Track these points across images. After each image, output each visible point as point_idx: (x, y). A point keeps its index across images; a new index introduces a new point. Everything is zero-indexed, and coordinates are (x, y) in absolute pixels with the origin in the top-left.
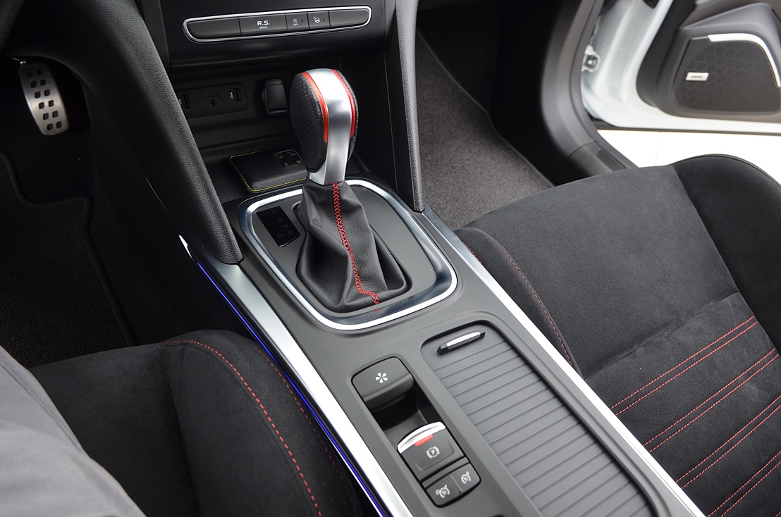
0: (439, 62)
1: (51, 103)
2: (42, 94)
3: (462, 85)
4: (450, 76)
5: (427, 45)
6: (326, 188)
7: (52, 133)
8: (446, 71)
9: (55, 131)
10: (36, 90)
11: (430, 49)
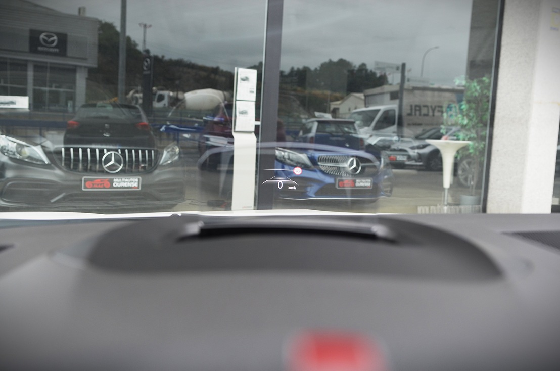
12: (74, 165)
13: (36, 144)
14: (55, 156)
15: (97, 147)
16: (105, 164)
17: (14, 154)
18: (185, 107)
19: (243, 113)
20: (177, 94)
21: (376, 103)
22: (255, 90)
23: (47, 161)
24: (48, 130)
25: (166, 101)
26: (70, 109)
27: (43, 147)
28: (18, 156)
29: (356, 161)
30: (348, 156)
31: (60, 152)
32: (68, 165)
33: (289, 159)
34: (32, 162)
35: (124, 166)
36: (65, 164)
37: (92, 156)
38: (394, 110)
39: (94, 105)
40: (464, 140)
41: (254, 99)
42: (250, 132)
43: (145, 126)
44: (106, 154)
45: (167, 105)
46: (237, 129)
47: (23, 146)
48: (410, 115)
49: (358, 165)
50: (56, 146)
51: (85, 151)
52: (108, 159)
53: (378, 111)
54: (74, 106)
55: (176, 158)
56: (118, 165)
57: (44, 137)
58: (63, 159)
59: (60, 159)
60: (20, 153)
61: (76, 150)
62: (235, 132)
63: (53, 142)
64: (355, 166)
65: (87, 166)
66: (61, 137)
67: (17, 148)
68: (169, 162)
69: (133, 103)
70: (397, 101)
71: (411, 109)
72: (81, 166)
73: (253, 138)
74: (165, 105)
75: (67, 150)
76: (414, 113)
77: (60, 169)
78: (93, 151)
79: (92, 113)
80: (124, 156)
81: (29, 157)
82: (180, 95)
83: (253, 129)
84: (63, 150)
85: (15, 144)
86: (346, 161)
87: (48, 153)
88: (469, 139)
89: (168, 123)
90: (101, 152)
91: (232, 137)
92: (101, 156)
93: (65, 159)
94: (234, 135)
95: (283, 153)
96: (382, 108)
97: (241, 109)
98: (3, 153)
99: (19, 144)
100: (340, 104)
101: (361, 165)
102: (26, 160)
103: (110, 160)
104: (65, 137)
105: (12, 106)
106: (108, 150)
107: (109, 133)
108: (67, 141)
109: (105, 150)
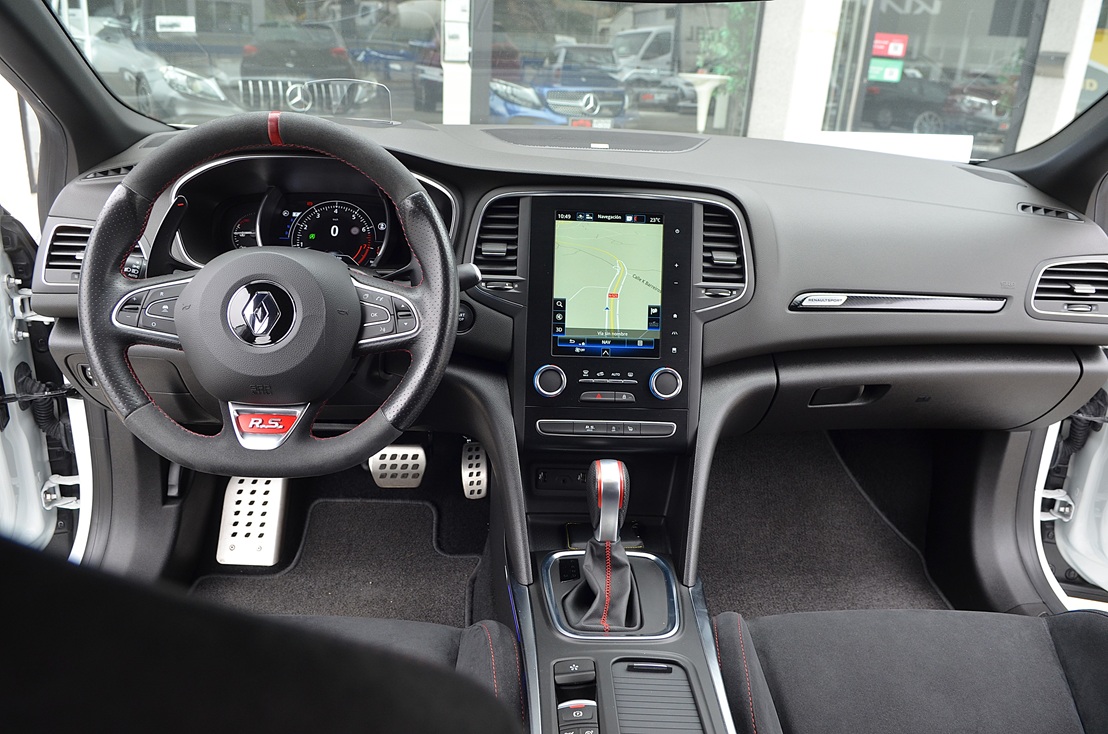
0: (860, 489)
1: (471, 475)
2: (474, 466)
3: (888, 517)
4: (872, 504)
5: (846, 468)
6: (601, 544)
7: (472, 497)
8: (868, 499)
9: (476, 496)
10: (470, 462)
11: (850, 475)
12: (255, 102)
13: (210, 77)
14: (232, 92)
15: (280, 79)
16: (291, 100)
17: (185, 89)
18: (398, 26)
19: (454, 37)
20: (388, 6)
21: (648, 24)
22: (468, 9)
23: (223, 98)
24: (219, 58)
25: (372, 17)
26: (245, 27)
27: (217, 80)
28: (190, 91)
29: (594, 99)
30: (585, 93)
31: (237, 88)
32: (247, 102)
33: (513, 94)
34: (205, 98)
35: (313, 105)
36: (245, 101)
37: (274, 90)
38: (669, 34)
39: (275, 25)
40: (723, 74)
41: (468, 20)
42: (463, 62)
43: (341, 52)
44: (291, 87)
45: (374, 22)
46: (447, 58)
47: (193, 79)
48: (690, 39)
49: (596, 104)
50: (233, 78)
51: (265, 84)
52: (294, 94)
53: (649, 34)
54: (250, 24)
55: (374, 95)
56: (306, 102)
57: (215, 66)
58: (241, 95)
59: (238, 96)
60: (191, 88)
61: (255, 83)
62: (444, 61)
63: (228, 73)
64: (591, 104)
65: (269, 104)
66: (237, 66)
67: (187, 82)
68: (366, 100)
69: (328, 22)
70: (673, 21)
71: (692, 32)
72: (262, 103)
73: (467, 70)
74: (371, 22)
75: (245, 83)
76: (694, 38)
77: (239, 106)
78: (275, 84)
79: (272, 35)
80: (312, 91)
81: (202, 93)
82: (392, 8)
83: (467, 58)
84: (240, 84)
85: (185, 77)
86: (581, 98)
87: (223, 88)
88: (729, 74)
89: (368, 49)
90: (285, 86)
91: (440, 67)
92: (285, 91)
93: (244, 95)
94: (443, 64)
95: (504, 87)
96: (654, 30)
97: (452, 33)
98: (173, 88)
99: (188, 77)
100: (610, 23)
101: (600, 103)
102: (200, 96)
103: (296, 95)
104: (242, 68)
105: (175, 30)
106: (293, 83)
107: (293, 62)
108: (245, 72)
109: (289, 84)
